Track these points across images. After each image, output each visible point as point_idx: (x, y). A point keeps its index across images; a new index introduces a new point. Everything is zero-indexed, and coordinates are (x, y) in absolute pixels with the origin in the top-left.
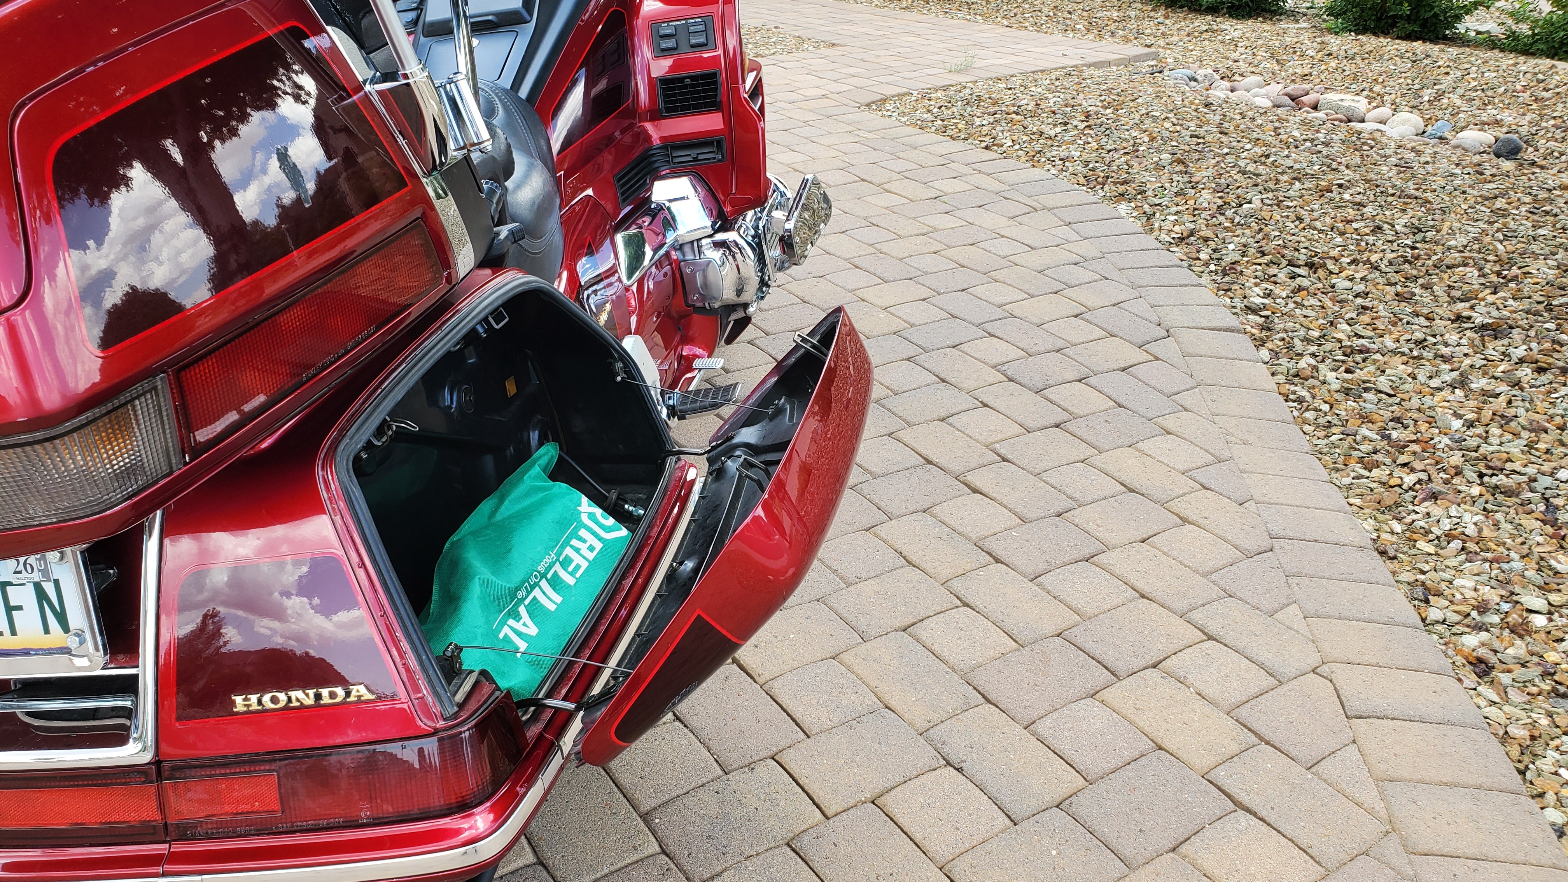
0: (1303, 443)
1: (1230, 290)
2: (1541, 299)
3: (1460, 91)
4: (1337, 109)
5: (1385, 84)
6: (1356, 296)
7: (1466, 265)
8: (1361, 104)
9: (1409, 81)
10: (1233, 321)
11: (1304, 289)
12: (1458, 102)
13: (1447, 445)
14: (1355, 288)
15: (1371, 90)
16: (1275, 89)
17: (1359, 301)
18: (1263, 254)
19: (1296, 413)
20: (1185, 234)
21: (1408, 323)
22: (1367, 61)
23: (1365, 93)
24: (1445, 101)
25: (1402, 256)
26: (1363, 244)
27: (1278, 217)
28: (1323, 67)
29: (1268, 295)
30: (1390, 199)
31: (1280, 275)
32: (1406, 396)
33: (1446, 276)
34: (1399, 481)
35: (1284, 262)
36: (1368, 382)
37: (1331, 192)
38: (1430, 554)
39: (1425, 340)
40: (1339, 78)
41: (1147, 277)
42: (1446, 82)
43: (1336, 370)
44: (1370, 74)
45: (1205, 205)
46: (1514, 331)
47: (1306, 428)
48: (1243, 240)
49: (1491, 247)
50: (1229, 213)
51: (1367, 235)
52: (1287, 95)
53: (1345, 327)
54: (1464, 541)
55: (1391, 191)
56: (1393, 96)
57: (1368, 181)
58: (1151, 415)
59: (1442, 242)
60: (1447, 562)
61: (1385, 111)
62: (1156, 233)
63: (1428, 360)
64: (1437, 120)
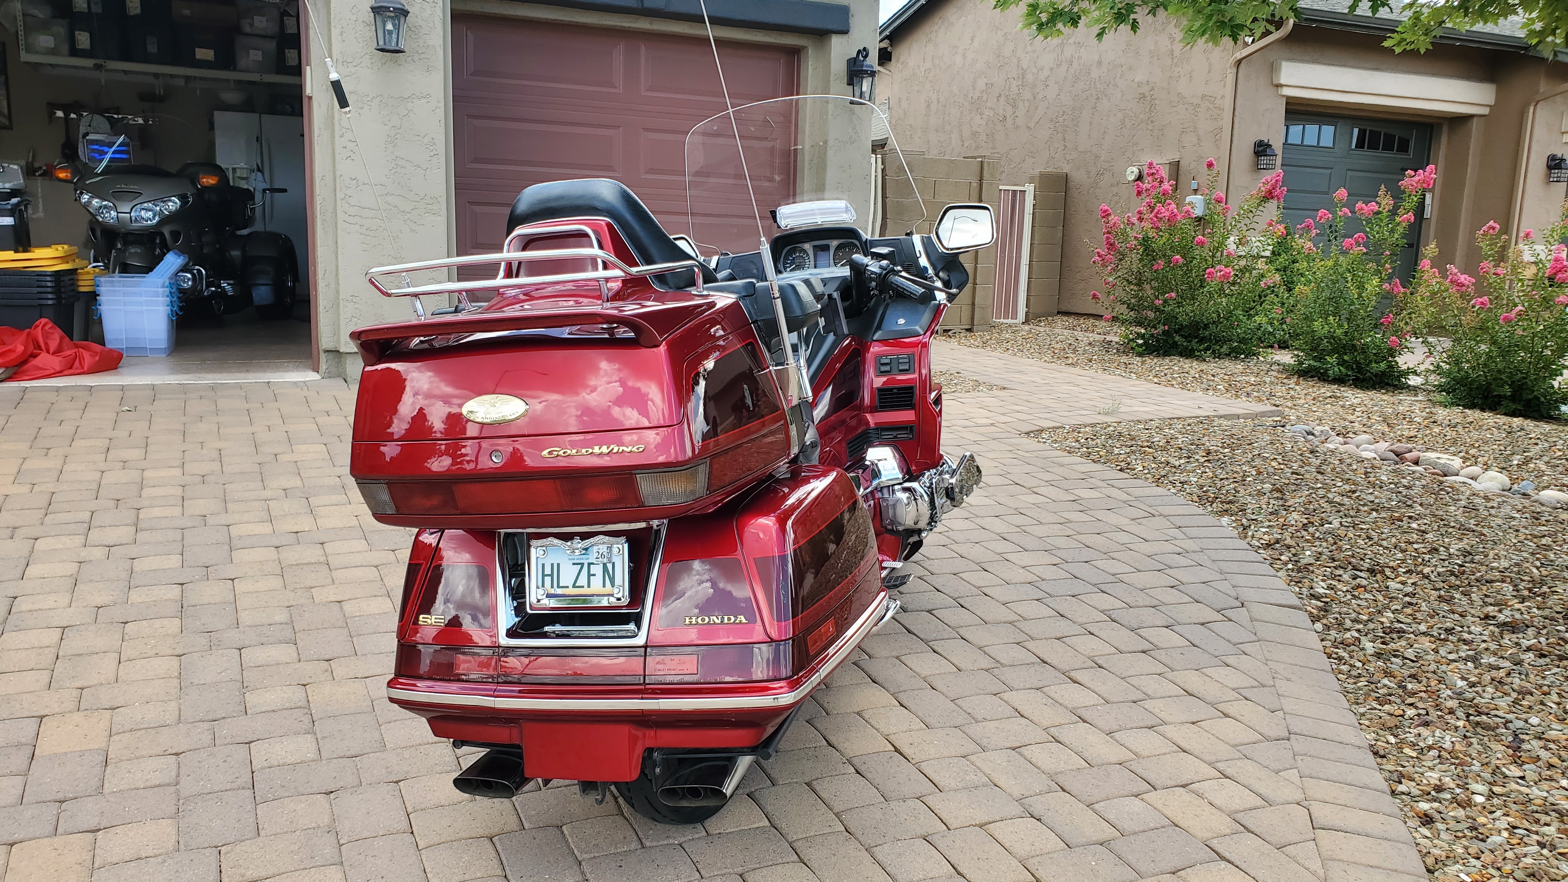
0: (1336, 685)
1: (1300, 582)
2: (1561, 610)
3: (1546, 459)
4: (1434, 465)
5: (1481, 448)
6: (1405, 596)
7: (1503, 581)
8: (1456, 463)
9: (1502, 448)
10: (1296, 602)
11: (1362, 587)
12: (1544, 467)
13: (1449, 696)
14: (1405, 589)
15: (1467, 453)
16: (1383, 446)
17: (1407, 599)
18: (1334, 560)
19: (1334, 666)
20: (1272, 542)
21: (1443, 617)
22: (1467, 430)
23: (1461, 454)
24: (1532, 465)
25: (1450, 571)
26: (1420, 560)
27: (1352, 536)
28: (1428, 432)
29: (1330, 587)
30: (1450, 530)
31: (1344, 576)
32: (1426, 663)
33: (1485, 588)
34: (1401, 713)
35: (1350, 567)
36: (1398, 651)
37: (1402, 521)
38: (1413, 758)
39: (1454, 629)
40: (1441, 441)
41: (1234, 568)
42: (1534, 451)
43: (1374, 642)
44: (1469, 440)
45: (1293, 522)
46: (1529, 629)
47: (1340, 676)
48: (1320, 550)
49: (1527, 571)
50: (1311, 530)
51: (1424, 553)
52: (1391, 451)
53: (1390, 615)
54: (1440, 751)
55: (1452, 524)
56: (1486, 459)
57: (1435, 516)
58: (1217, 654)
59: (1487, 563)
60: (1424, 763)
61: (1476, 470)
62: (1249, 539)
63: (1452, 642)
64: (1522, 480)
